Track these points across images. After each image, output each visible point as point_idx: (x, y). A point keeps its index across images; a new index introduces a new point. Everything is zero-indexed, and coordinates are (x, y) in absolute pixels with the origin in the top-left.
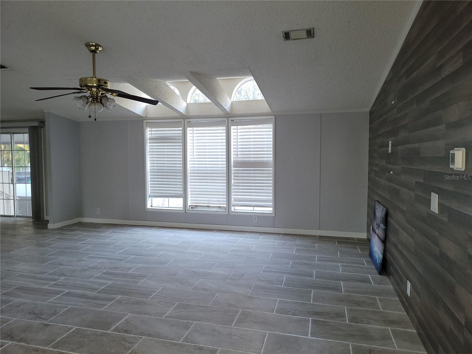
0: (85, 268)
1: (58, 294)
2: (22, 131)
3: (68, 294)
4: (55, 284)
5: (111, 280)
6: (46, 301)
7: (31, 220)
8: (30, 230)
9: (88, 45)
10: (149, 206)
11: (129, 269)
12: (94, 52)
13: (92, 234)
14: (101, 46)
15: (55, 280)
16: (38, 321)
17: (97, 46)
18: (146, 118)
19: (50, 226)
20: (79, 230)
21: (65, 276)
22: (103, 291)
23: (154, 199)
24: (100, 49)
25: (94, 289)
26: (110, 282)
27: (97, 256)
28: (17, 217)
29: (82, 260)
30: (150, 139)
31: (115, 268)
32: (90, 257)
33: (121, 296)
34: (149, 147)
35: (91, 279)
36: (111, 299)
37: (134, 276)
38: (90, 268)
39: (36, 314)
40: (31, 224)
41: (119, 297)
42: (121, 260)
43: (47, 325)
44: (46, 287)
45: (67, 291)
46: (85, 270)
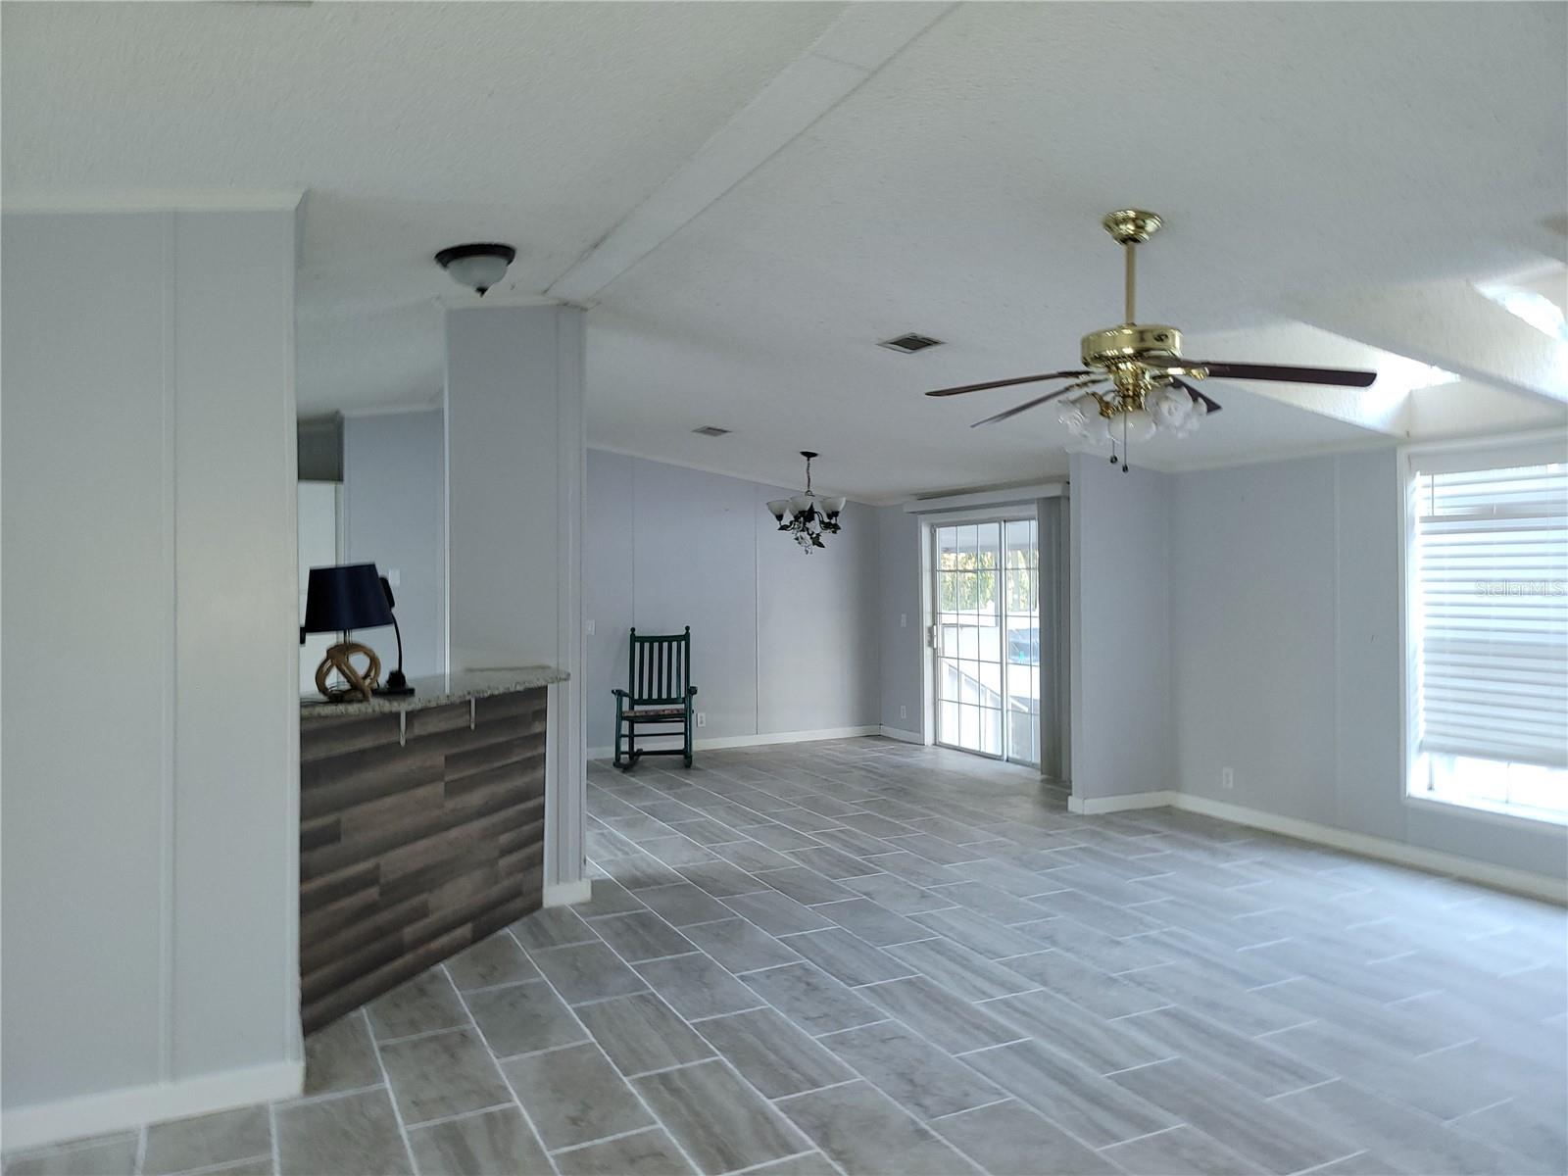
0: (1114, 975)
1: (998, 1040)
2: (1022, 514)
3: (1027, 1052)
4: (1006, 1002)
5: (1178, 1046)
6: (957, 1053)
7: (1038, 776)
8: (1026, 809)
9: (1112, 223)
10: (1416, 786)
11: (1262, 1024)
12: (1128, 240)
13: (1193, 856)
14: (1151, 216)
15: (1013, 988)
16: (909, 1112)
17: (1139, 220)
18: (1409, 439)
19: (1075, 804)
20: (1154, 832)
21: (1045, 983)
22: (1137, 1083)
24: (1151, 225)
25: (1106, 1063)
26: (1171, 1056)
27: (1170, 940)
28: (1007, 761)
29: (1118, 943)
30: (1426, 520)
31: (1213, 1006)
32: (1146, 939)
33: (1183, 1125)
34: (1420, 553)
35: (1114, 1023)
36: (1144, 1124)
37: (1267, 1063)
38: (1131, 978)
39: (914, 1086)
40: (1035, 789)
41: (1176, 1125)
42: (1247, 981)
43: (922, 1134)
44: (976, 1004)
45: (1028, 1038)
46: (1114, 981)
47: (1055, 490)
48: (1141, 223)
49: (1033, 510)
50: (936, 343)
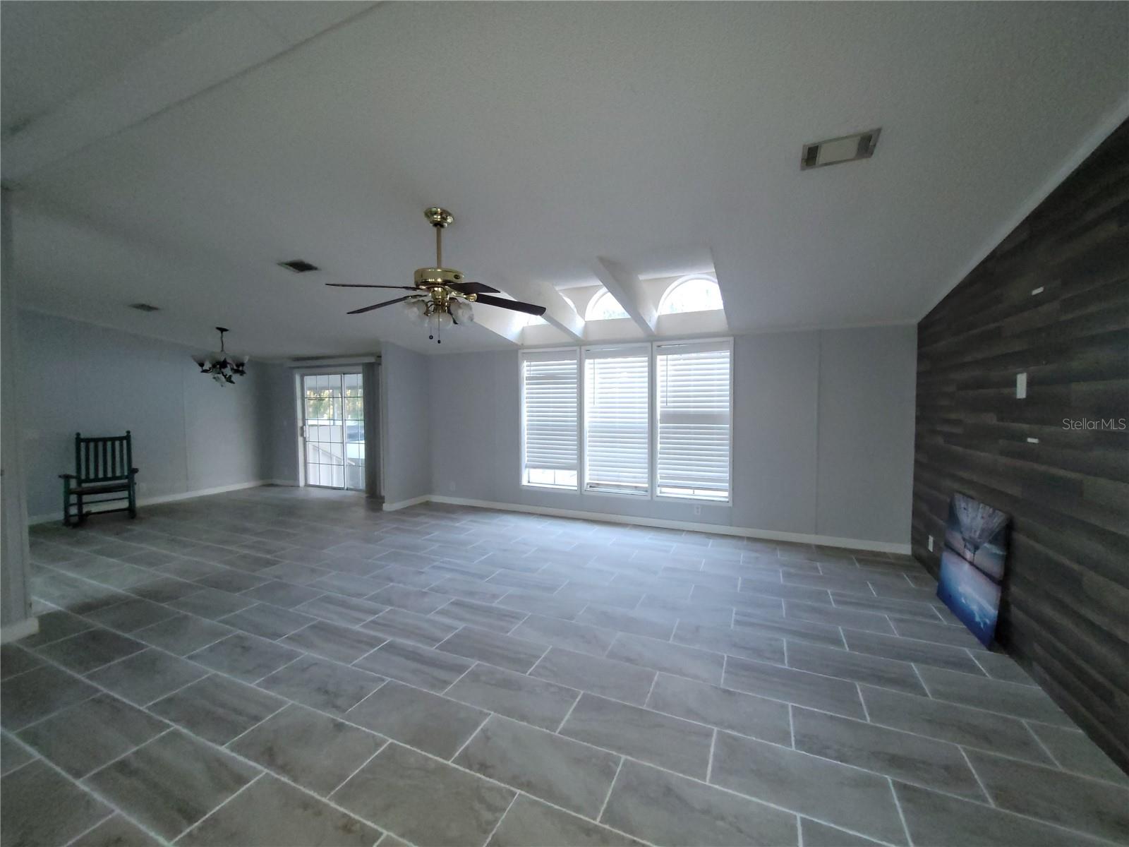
0: (424, 590)
1: (373, 646)
2: (355, 371)
3: (391, 648)
4: (373, 622)
5: (461, 619)
6: (351, 662)
7: (364, 495)
8: (361, 513)
9: (429, 214)
10: (524, 482)
11: (494, 596)
12: (439, 225)
13: (443, 523)
14: (450, 215)
15: (374, 612)
16: (328, 714)
17: (444, 214)
18: (522, 347)
19: (387, 507)
20: (424, 514)
21: (391, 604)
22: (448, 646)
23: (532, 471)
24: (449, 220)
25: (432, 640)
26: (461, 626)
27: (447, 566)
28: (347, 489)
29: (423, 573)
30: (528, 378)
31: (471, 594)
32: (434, 567)
33: (478, 663)
34: (525, 390)
35: (431, 616)
36: (459, 669)
37: (503, 615)
38: (432, 589)
39: (329, 695)
40: (363, 502)
41: (474, 663)
42: (482, 577)
43: (339, 727)
44: (357, 628)
45: (389, 639)
46: (425, 593)
47: (372, 360)
48: (444, 216)
49: (360, 368)
50: (316, 269)
